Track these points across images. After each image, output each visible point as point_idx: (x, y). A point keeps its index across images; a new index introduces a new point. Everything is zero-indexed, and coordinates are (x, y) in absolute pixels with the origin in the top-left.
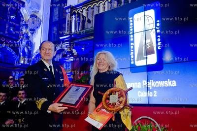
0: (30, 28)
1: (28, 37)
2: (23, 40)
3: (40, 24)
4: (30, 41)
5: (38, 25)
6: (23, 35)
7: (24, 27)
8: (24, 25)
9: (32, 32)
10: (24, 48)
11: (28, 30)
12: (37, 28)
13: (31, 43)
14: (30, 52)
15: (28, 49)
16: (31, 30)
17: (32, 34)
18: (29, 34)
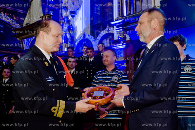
0: (71, 10)
1: (68, 21)
2: (64, 25)
3: (80, 5)
4: (72, 26)
5: (78, 6)
6: (64, 19)
7: (64, 10)
8: (64, 7)
9: (73, 15)
10: (66, 34)
11: (68, 13)
12: (78, 9)
13: (72, 28)
14: (72, 37)
15: (70, 34)
16: (71, 12)
17: (73, 17)
18: (70, 18)
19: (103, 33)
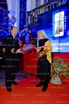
2: (10, 28)
3: (16, 21)
5: (15, 21)
6: (10, 25)
7: (10, 22)
8: (10, 21)
11: (11, 23)
16: (12, 23)
18: (12, 25)
19: (23, 31)
